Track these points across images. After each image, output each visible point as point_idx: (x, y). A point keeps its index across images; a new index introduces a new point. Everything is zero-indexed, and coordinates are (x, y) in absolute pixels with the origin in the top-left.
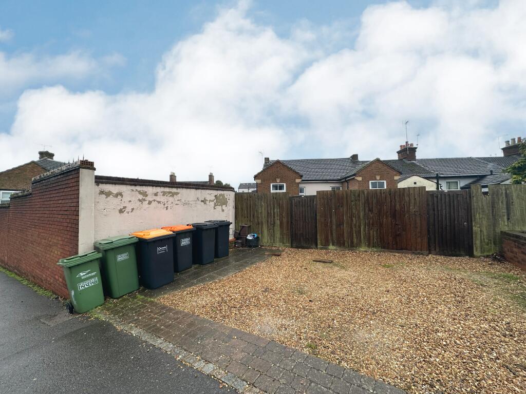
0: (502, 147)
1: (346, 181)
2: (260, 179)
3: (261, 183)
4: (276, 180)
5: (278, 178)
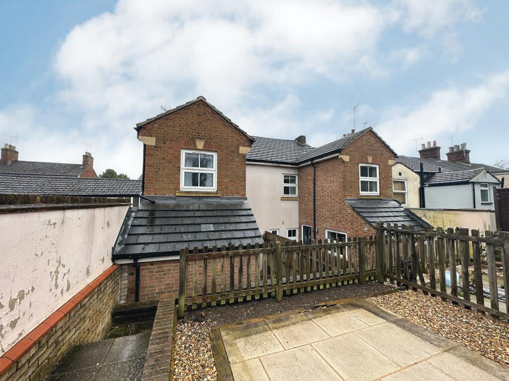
0: (419, 150)
1: (312, 165)
2: (151, 136)
3: (155, 147)
4: (195, 143)
5: (201, 139)
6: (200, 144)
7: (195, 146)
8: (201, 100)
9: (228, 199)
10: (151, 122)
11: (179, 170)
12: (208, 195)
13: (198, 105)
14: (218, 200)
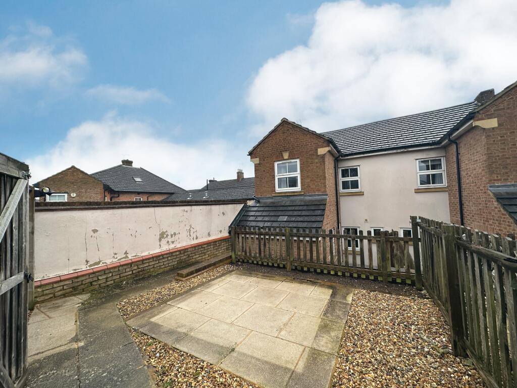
1: (453, 141)
2: (256, 158)
3: (259, 164)
4: (282, 155)
5: (286, 151)
6: (286, 155)
7: (283, 157)
8: (284, 121)
9: (310, 196)
10: (255, 148)
11: (274, 178)
12: (294, 194)
13: (283, 126)
14: (302, 197)
